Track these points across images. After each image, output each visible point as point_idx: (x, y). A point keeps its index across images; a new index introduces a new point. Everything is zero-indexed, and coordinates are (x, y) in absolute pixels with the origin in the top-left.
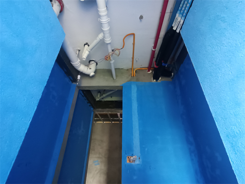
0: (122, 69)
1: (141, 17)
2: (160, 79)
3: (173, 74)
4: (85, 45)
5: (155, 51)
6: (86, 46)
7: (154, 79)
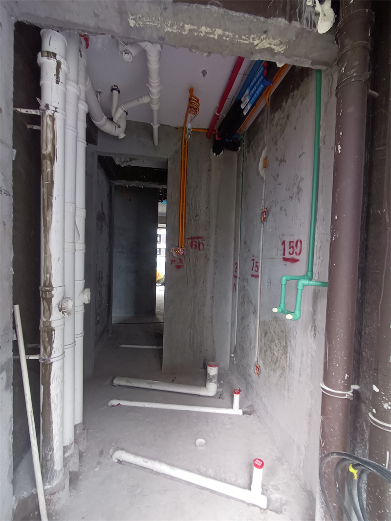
0: (167, 126)
1: (204, 73)
2: (222, 153)
3: (240, 148)
4: (112, 90)
5: (218, 116)
6: (115, 92)
7: (214, 151)
